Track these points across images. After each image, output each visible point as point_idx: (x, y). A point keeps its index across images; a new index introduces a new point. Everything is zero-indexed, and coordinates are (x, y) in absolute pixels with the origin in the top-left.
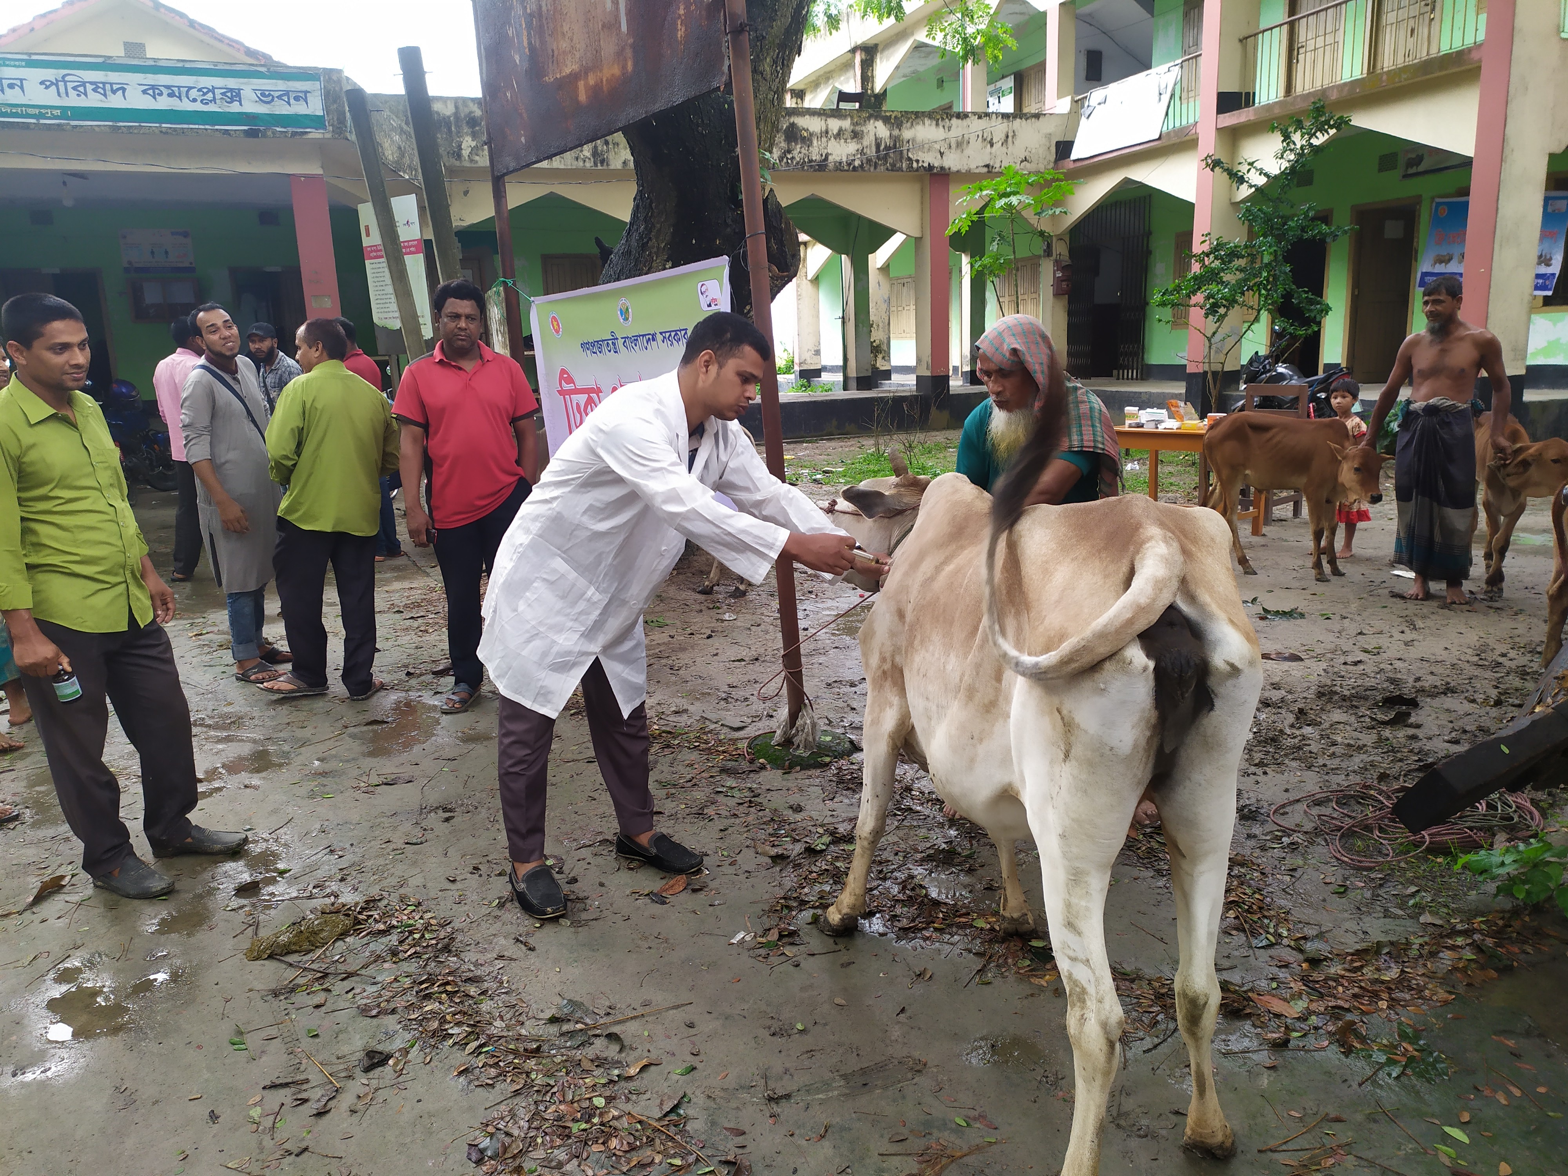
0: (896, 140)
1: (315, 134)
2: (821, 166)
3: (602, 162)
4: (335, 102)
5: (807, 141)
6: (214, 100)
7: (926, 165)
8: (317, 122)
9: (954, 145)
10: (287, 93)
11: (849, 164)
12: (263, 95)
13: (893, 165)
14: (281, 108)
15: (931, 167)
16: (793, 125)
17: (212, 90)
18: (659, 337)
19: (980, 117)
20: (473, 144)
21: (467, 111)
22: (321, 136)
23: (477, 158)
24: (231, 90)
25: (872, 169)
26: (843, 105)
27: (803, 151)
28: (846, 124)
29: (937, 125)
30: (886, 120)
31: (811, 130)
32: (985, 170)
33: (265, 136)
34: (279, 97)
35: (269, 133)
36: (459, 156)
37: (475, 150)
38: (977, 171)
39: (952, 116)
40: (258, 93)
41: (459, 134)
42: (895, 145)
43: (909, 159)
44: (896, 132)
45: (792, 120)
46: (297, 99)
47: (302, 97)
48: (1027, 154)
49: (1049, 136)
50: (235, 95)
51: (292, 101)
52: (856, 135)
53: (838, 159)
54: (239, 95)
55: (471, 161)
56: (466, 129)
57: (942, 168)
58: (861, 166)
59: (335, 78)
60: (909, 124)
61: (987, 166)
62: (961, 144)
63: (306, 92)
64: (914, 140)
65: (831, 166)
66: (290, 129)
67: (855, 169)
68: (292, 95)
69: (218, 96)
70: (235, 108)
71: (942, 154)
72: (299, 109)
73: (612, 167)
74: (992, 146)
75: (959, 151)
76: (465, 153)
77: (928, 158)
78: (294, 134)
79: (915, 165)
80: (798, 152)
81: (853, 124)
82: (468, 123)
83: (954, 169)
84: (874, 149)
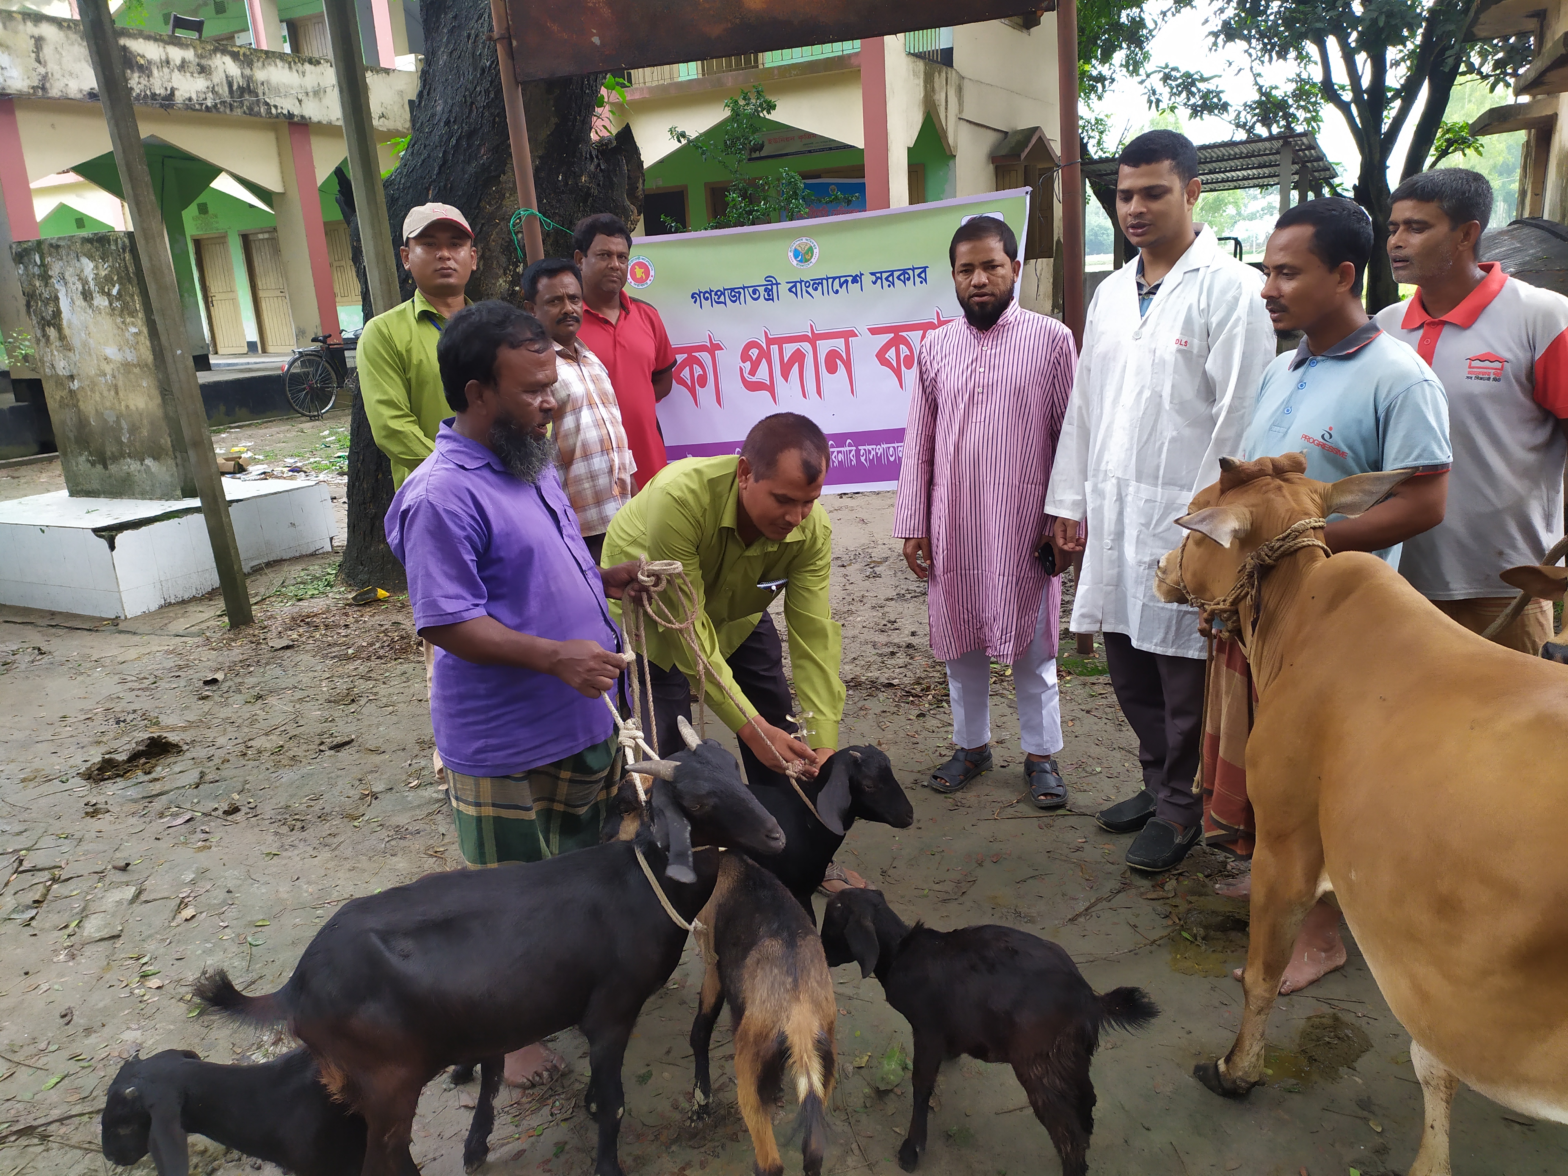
0: (249, 79)
2: (168, 102)
5: (146, 70)
7: (285, 112)
9: (310, 93)
11: (200, 103)
13: (251, 109)
15: (291, 115)
16: (125, 48)
18: (867, 279)
25: (228, 111)
26: (179, 32)
27: (142, 80)
28: (189, 54)
29: (290, 68)
30: (235, 56)
31: (148, 57)
39: (304, 61)
42: (248, 85)
43: (267, 104)
44: (247, 72)
45: (122, 42)
48: (383, 110)
49: (401, 93)
52: (203, 70)
53: (187, 96)
57: (302, 117)
58: (215, 106)
60: (260, 64)
62: (318, 92)
64: (268, 82)
65: (180, 104)
67: (208, 109)
71: (300, 101)
75: (316, 100)
77: (287, 105)
79: (274, 111)
80: (137, 82)
81: (196, 56)
83: (315, 119)
84: (226, 89)
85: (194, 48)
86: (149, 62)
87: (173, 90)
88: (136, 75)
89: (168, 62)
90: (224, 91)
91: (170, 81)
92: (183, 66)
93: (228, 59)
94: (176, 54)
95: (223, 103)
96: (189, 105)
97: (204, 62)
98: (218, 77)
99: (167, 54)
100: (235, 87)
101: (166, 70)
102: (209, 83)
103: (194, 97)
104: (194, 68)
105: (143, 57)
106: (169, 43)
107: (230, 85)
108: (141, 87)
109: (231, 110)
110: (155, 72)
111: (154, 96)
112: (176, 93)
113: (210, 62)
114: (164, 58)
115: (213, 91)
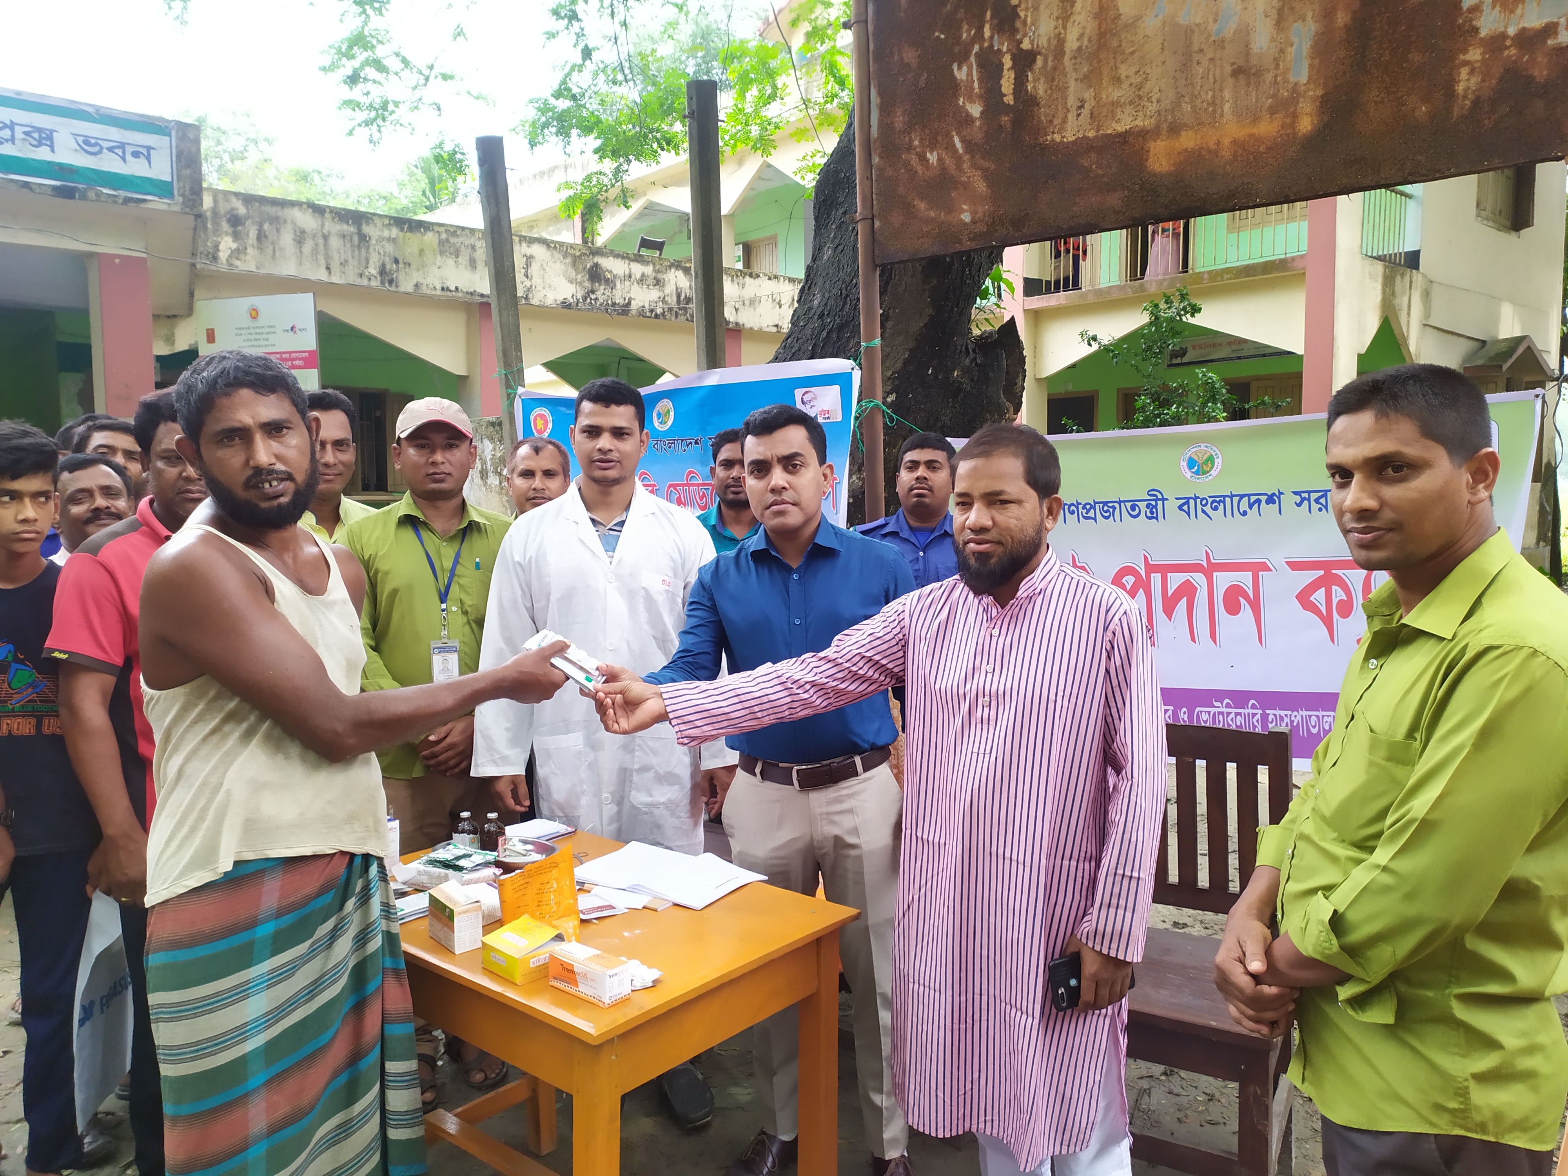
2: (625, 310)
4: (188, 166)
5: (610, 283)
6: (12, 140)
8: (163, 189)
9: (747, 303)
10: (122, 146)
11: (652, 311)
12: (86, 142)
14: (111, 164)
15: (727, 322)
16: (596, 265)
17: (11, 126)
19: (770, 279)
20: (234, 246)
21: (228, 207)
22: (165, 207)
23: (238, 263)
24: (39, 130)
25: (673, 318)
27: (606, 292)
28: (649, 270)
29: (732, 281)
30: (686, 271)
31: (615, 272)
32: (775, 330)
33: (84, 197)
34: (110, 149)
35: (91, 195)
38: (767, 330)
40: (80, 140)
45: (596, 260)
46: (136, 155)
47: (145, 153)
50: (46, 138)
51: (129, 157)
52: (658, 283)
53: (640, 305)
54: (50, 138)
56: (225, 226)
57: (737, 324)
58: (663, 314)
59: (191, 135)
61: (777, 326)
62: (753, 302)
63: (149, 148)
65: (634, 312)
66: (123, 194)
67: (657, 316)
68: (129, 150)
69: (19, 135)
71: (737, 310)
72: (136, 168)
74: (780, 306)
75: (752, 309)
76: (223, 255)
78: (127, 200)
80: (602, 294)
81: (655, 271)
83: (747, 326)
84: (675, 299)
85: (654, 264)
86: (615, 276)
87: (630, 299)
88: (602, 287)
89: (630, 277)
90: (672, 301)
91: (628, 292)
92: (642, 280)
93: (680, 273)
94: (638, 269)
95: (670, 309)
96: (641, 313)
97: (660, 276)
98: (670, 289)
99: (630, 270)
100: (682, 297)
101: (627, 283)
102: (661, 294)
103: (647, 305)
104: (650, 281)
105: (611, 272)
106: (633, 261)
107: (679, 296)
108: (605, 297)
109: (676, 317)
110: (618, 284)
111: (614, 304)
112: (633, 302)
113: (665, 276)
114: (627, 273)
115: (664, 301)
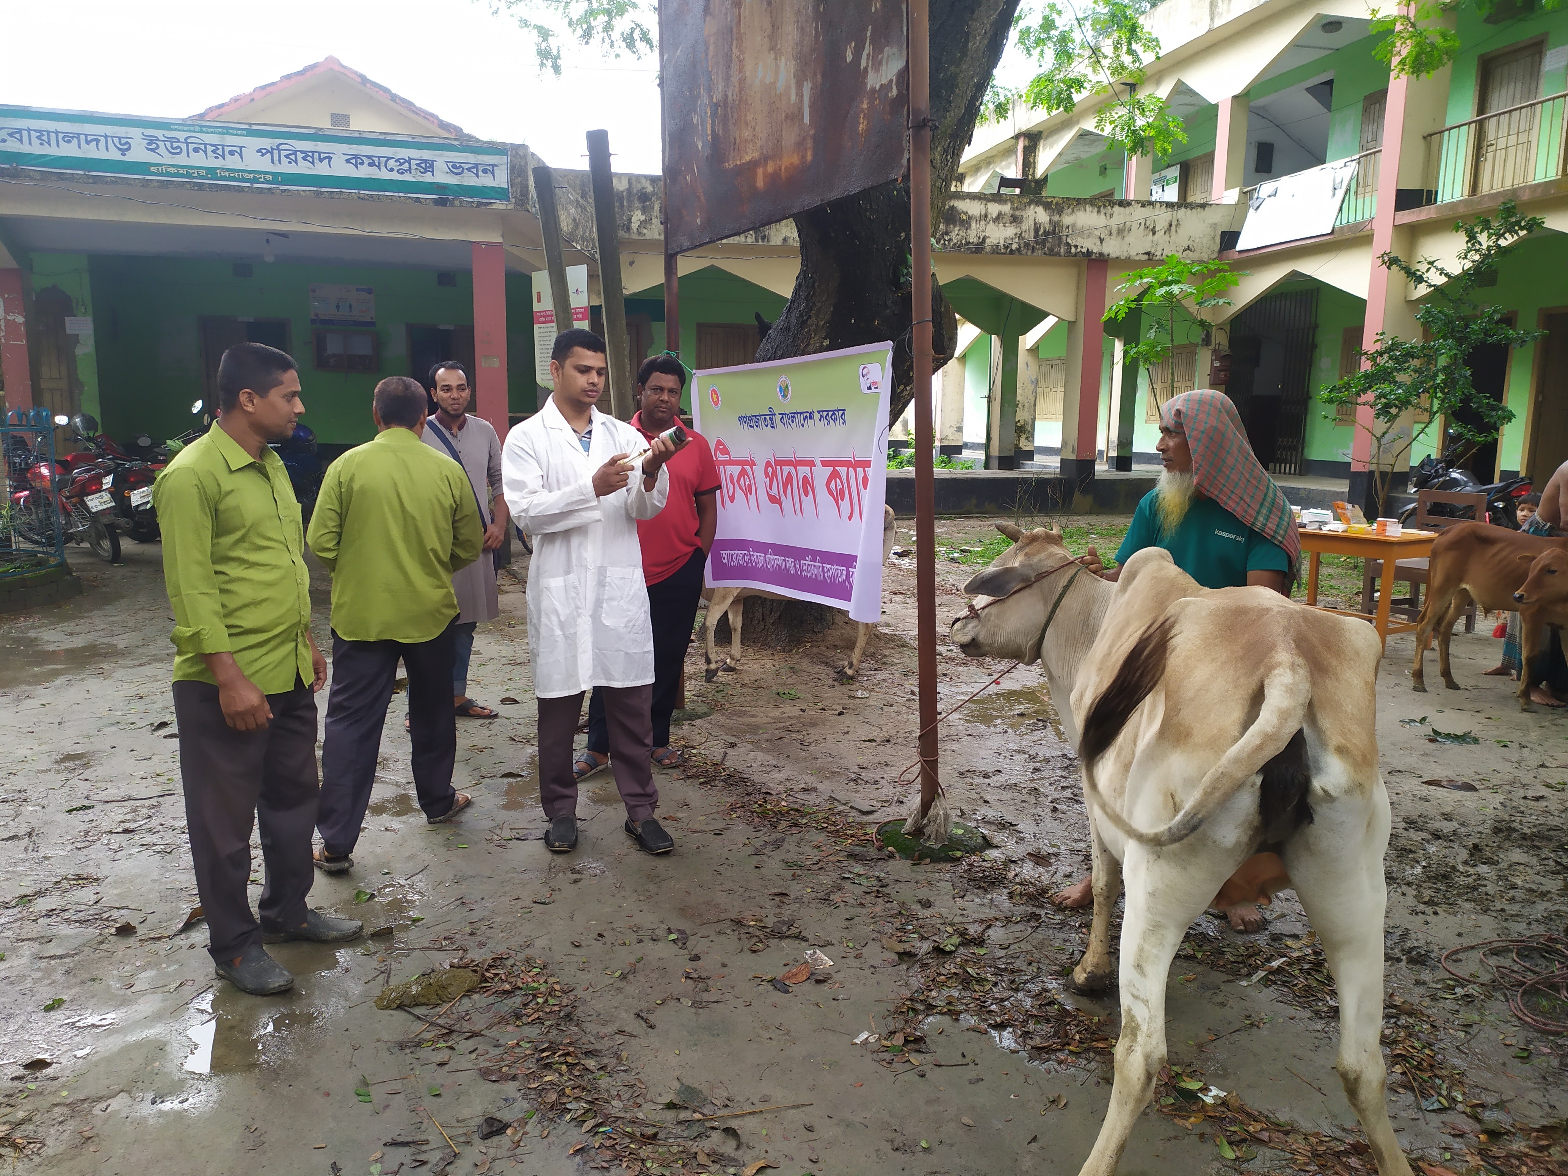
0: (1055, 225)
1: (499, 205)
2: (979, 248)
3: (763, 238)
4: (519, 176)
5: (966, 224)
6: (410, 170)
7: (1084, 250)
8: (501, 194)
9: (1114, 232)
10: (476, 166)
11: (1006, 247)
12: (454, 166)
13: (1051, 250)
14: (469, 180)
15: (1089, 253)
16: (953, 208)
17: (409, 161)
18: (817, 416)
19: (1143, 206)
20: (643, 218)
21: (639, 186)
22: (504, 207)
23: (645, 231)
24: (426, 161)
25: (1029, 253)
26: (1003, 190)
27: (961, 233)
28: (1006, 208)
29: (1099, 212)
30: (1047, 206)
31: (970, 213)
32: (1146, 257)
33: (452, 205)
34: (469, 169)
35: (457, 203)
36: (628, 229)
37: (644, 224)
38: (1137, 258)
39: (1114, 204)
40: (450, 165)
41: (630, 208)
42: (1054, 230)
43: (1068, 244)
44: (1056, 218)
45: (951, 204)
46: (485, 171)
47: (489, 170)
48: (1191, 243)
49: (1214, 226)
50: (428, 166)
51: (480, 173)
52: (1015, 220)
53: (995, 242)
54: (432, 166)
55: (639, 233)
56: (637, 204)
57: (1101, 254)
58: (1019, 250)
59: (521, 153)
60: (1070, 210)
61: (1148, 253)
62: (1122, 231)
63: (493, 166)
64: (1074, 225)
65: (988, 249)
66: (476, 200)
67: (1012, 252)
68: (481, 168)
69: (414, 167)
70: (428, 178)
71: (1101, 240)
72: (486, 181)
73: (772, 243)
74: (1154, 233)
75: (1119, 238)
76: (634, 226)
77: (1088, 244)
78: (480, 204)
79: (1073, 250)
80: (956, 234)
81: (1012, 208)
82: (639, 198)
83: (1113, 255)
85: (1012, 203)
87: (985, 238)
88: (957, 229)
89: (986, 216)
90: (1030, 237)
91: (984, 231)
92: (999, 218)
93: (1040, 210)
94: (994, 209)
95: (1027, 245)
96: (996, 249)
97: (1017, 213)
98: (1027, 225)
99: (987, 210)
100: (1041, 232)
101: (983, 223)
103: (1002, 242)
104: (1007, 219)
105: (966, 213)
106: (991, 201)
110: (973, 225)
113: (1023, 213)
114: (983, 213)
